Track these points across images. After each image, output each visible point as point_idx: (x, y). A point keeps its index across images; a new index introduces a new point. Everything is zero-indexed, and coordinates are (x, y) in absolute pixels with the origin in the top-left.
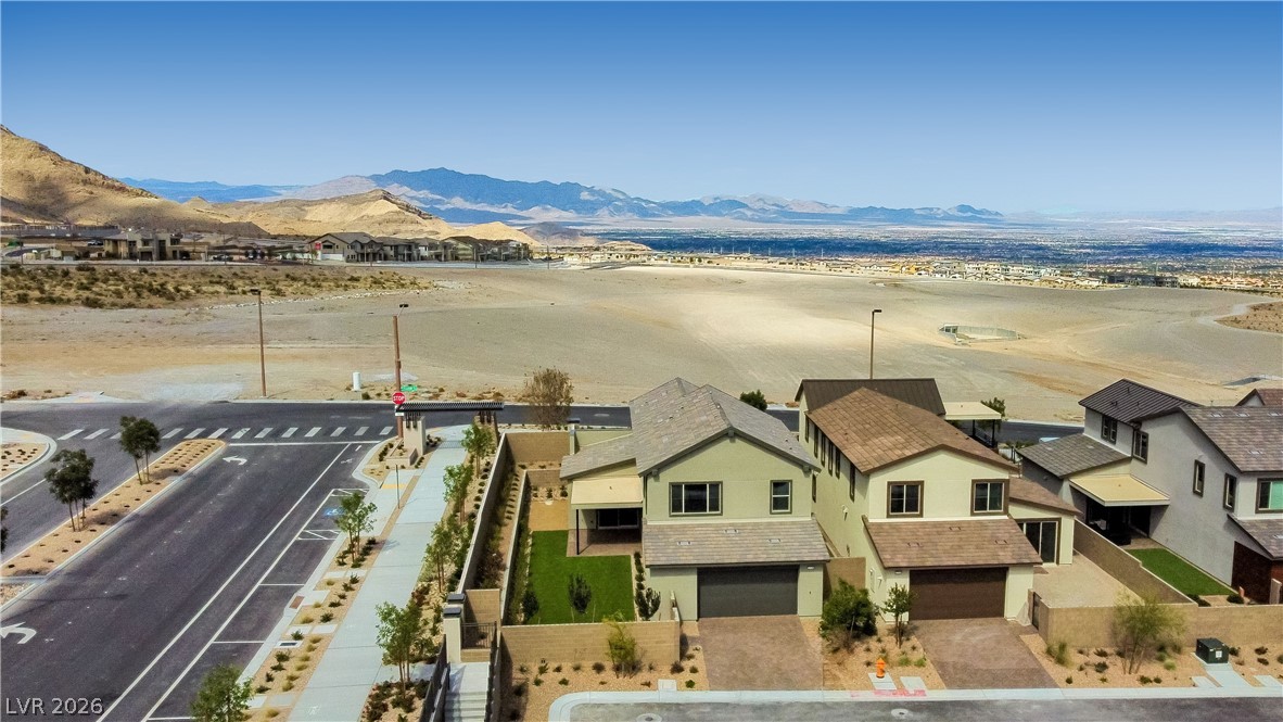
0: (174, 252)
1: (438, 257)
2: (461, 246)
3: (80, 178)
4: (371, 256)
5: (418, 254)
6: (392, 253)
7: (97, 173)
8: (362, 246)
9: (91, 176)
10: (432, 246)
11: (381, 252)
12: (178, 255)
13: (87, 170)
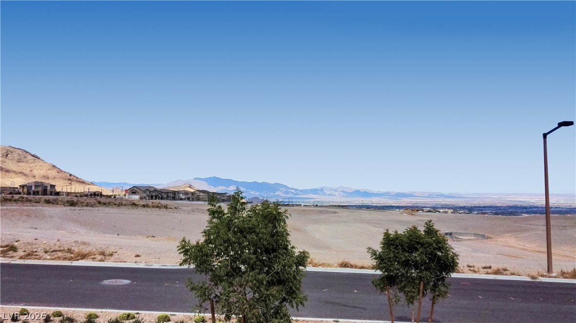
0: (51, 192)
1: (189, 199)
2: (202, 194)
3: (67, 178)
4: (154, 197)
5: (179, 197)
6: (165, 196)
7: (74, 176)
8: (150, 192)
9: (72, 177)
10: (186, 193)
11: (160, 195)
12: (53, 193)
13: (71, 175)
